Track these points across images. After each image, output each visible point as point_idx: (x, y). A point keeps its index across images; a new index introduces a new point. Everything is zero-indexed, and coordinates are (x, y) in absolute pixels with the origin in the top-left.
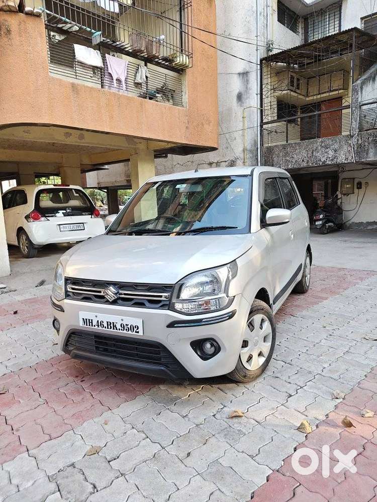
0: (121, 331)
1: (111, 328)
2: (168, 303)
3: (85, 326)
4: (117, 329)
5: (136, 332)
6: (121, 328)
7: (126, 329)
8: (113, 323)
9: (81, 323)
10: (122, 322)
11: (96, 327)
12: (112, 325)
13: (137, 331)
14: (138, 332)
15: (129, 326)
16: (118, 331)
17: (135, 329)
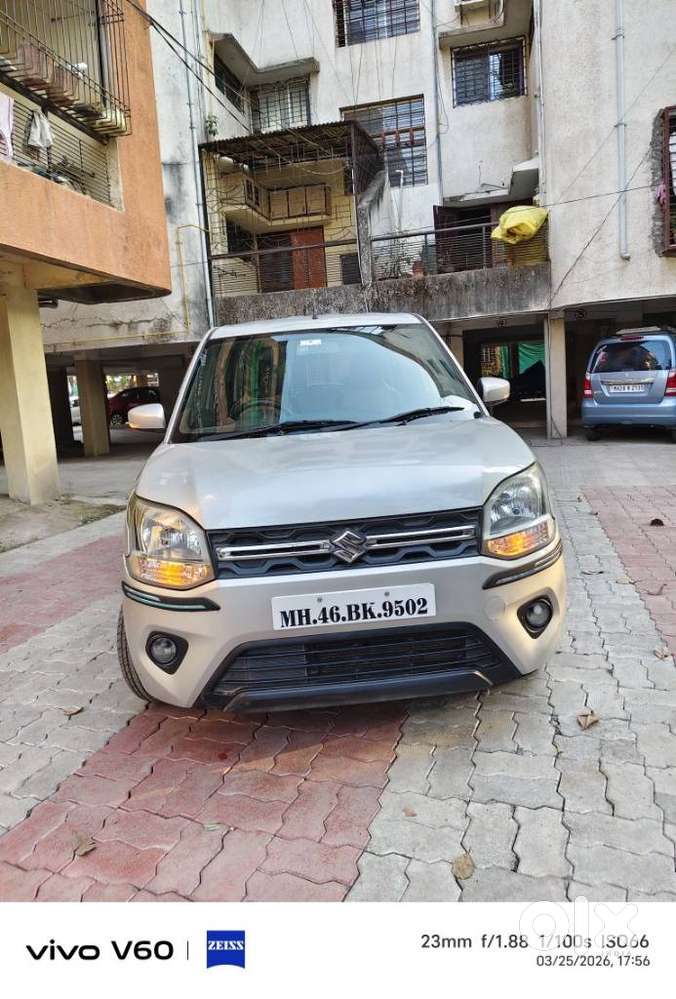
0: (383, 618)
1: (358, 617)
2: (475, 543)
3: (289, 627)
4: (373, 616)
5: (420, 612)
6: (383, 612)
7: (397, 612)
8: (364, 605)
9: (278, 623)
10: (385, 599)
11: (320, 623)
12: (361, 611)
13: (424, 609)
14: (425, 612)
15: (403, 605)
16: (378, 619)
17: (418, 607)
